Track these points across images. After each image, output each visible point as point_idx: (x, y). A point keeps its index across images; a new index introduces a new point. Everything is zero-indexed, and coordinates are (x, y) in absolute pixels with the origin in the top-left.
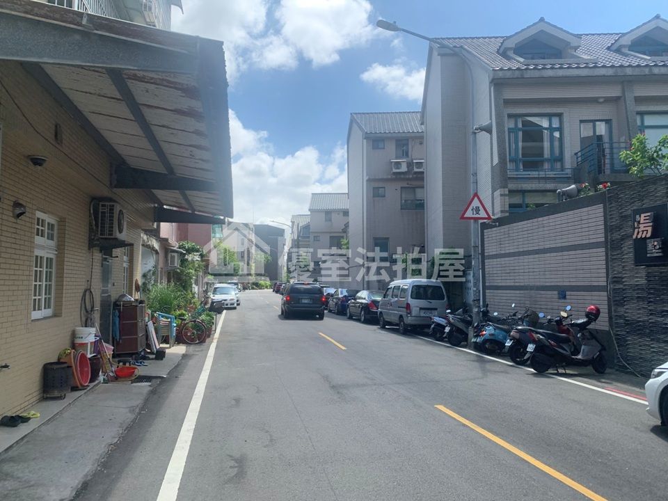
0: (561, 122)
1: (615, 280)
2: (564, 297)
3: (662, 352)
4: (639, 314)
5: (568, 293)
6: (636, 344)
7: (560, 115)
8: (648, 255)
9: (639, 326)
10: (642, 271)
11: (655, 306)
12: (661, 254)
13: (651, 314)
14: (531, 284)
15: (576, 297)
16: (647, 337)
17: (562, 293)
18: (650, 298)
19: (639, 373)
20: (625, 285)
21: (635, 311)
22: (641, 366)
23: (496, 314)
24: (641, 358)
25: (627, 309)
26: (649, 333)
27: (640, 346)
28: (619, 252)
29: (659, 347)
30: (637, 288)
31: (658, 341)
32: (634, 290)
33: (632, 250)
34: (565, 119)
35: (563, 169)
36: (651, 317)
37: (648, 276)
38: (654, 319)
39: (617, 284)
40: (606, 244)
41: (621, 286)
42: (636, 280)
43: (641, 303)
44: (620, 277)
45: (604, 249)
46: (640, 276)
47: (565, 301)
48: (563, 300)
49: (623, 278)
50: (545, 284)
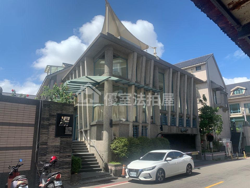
1: (42, 143)
3: (64, 173)
8: (66, 133)
10: (59, 139)
11: (63, 154)
12: (71, 134)
18: (61, 151)
20: (48, 146)
25: (47, 157)
28: (47, 130)
30: (55, 147)
32: (53, 148)
33: (54, 130)
37: (61, 142)
39: (43, 145)
40: (35, 125)
41: (46, 146)
42: (55, 143)
43: (56, 153)
44: (46, 142)
45: (34, 127)
46: (57, 142)
49: (48, 143)
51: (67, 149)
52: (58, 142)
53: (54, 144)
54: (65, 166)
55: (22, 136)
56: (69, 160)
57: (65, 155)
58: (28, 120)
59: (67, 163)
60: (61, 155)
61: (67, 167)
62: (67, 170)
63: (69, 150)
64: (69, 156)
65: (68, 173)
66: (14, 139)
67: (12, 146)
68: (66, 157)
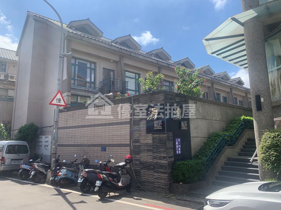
0: (95, 66)
1: (135, 141)
2: (105, 150)
3: (160, 178)
4: (147, 158)
5: (107, 148)
6: (145, 174)
7: (95, 63)
8: (155, 129)
9: (147, 165)
10: (150, 136)
11: (157, 154)
12: (161, 128)
13: (154, 158)
14: (85, 143)
15: (112, 150)
16: (152, 170)
17: (104, 148)
18: (154, 150)
19: (147, 190)
20: (140, 144)
21: (145, 157)
22: (148, 186)
23: (64, 161)
24: (148, 182)
25: (141, 156)
26: (153, 168)
27: (148, 175)
28: (138, 127)
29: (159, 175)
30: (147, 145)
31: (158, 172)
32: (146, 146)
33: (145, 126)
34: (97, 65)
35: (95, 88)
36: (154, 160)
37: (153, 139)
38: (155, 161)
40: (130, 122)
41: (138, 144)
42: (147, 141)
43: (149, 152)
44: (138, 139)
45: (129, 125)
46: (149, 139)
47: (105, 152)
48: (104, 152)
49: (140, 140)
50: (93, 143)
51: (161, 148)
54: (160, 170)
55: (122, 134)
56: (165, 163)
57: (159, 155)
59: (162, 166)
60: (155, 155)
61: (163, 171)
62: (163, 175)
63: (162, 150)
64: (164, 157)
66: (116, 137)
67: (116, 143)
68: (160, 158)
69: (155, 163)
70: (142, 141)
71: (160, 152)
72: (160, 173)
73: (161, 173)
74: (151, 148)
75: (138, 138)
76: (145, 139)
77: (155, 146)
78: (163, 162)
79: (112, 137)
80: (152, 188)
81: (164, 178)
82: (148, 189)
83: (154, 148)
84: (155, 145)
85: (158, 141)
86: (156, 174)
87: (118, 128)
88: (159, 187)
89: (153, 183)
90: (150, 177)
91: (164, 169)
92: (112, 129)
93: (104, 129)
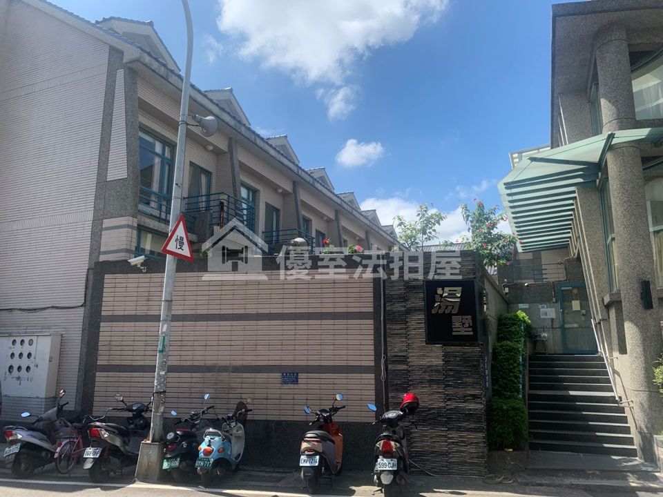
0: (172, 154)
1: (394, 359)
3: (462, 442)
6: (425, 436)
7: (173, 145)
8: (454, 333)
9: (430, 414)
10: (438, 350)
11: (455, 390)
12: (472, 333)
13: (449, 400)
15: (317, 381)
16: (443, 426)
17: (291, 375)
18: (449, 381)
19: (430, 471)
20: (411, 366)
21: (430, 398)
22: (433, 462)
24: (432, 453)
26: (446, 422)
27: (431, 438)
28: (403, 326)
29: (461, 437)
30: (429, 369)
31: (459, 429)
32: (425, 372)
33: (423, 325)
36: (449, 403)
37: (446, 356)
38: (453, 405)
39: (399, 364)
40: (375, 315)
41: (405, 367)
42: (428, 360)
43: (435, 386)
44: (403, 356)
45: (372, 321)
46: (434, 356)
47: (296, 386)
48: (291, 386)
49: (408, 358)
50: (253, 363)
51: (466, 377)
52: (437, 357)
53: (425, 362)
54: (465, 424)
55: (350, 342)
56: (477, 409)
57: (461, 392)
58: (358, 305)
59: (469, 416)
60: (451, 391)
61: (473, 426)
62: (473, 435)
63: (471, 380)
64: (474, 397)
65: (476, 443)
66: (332, 347)
67: (331, 363)
68: (465, 399)
69: (452, 409)
70: (415, 360)
71: (465, 385)
72: (464, 431)
73: (468, 430)
74: (441, 377)
75: (404, 354)
76: (424, 356)
77: (451, 373)
78: (472, 406)
79: (318, 347)
80: (443, 467)
81: (475, 441)
82: (433, 468)
83: (447, 377)
84: (451, 370)
85: (458, 361)
86: (454, 434)
87: (336, 327)
88: (463, 463)
89: (447, 454)
90: (438, 442)
91: (475, 422)
92: (318, 327)
93: (293, 327)
